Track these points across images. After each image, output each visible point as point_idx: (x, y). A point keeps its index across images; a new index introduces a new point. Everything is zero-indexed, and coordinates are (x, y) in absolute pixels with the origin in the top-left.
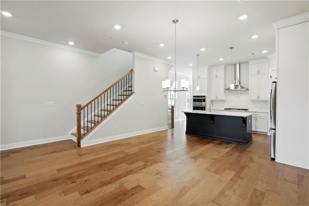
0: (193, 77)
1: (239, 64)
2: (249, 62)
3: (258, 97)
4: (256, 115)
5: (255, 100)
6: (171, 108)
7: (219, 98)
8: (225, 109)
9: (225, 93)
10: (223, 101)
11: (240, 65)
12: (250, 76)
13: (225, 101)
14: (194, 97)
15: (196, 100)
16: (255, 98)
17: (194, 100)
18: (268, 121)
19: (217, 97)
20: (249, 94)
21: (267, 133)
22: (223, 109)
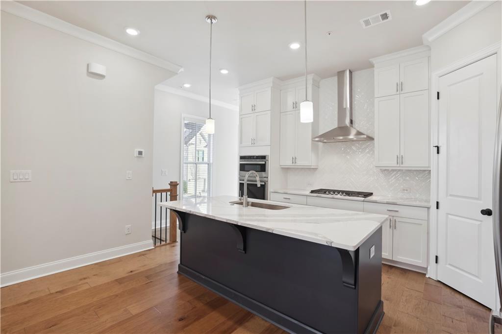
0: (241, 110)
1: (351, 72)
2: (374, 61)
3: (400, 159)
4: (393, 214)
5: (390, 169)
6: (169, 187)
7: (300, 163)
8: (312, 192)
9: (315, 148)
10: (312, 170)
11: (353, 73)
12: (376, 101)
13: (316, 169)
14: (242, 158)
15: (246, 166)
16: (392, 163)
17: (243, 168)
18: (428, 233)
19: (294, 160)
20: (374, 152)
21: (426, 269)
22: (308, 193)
